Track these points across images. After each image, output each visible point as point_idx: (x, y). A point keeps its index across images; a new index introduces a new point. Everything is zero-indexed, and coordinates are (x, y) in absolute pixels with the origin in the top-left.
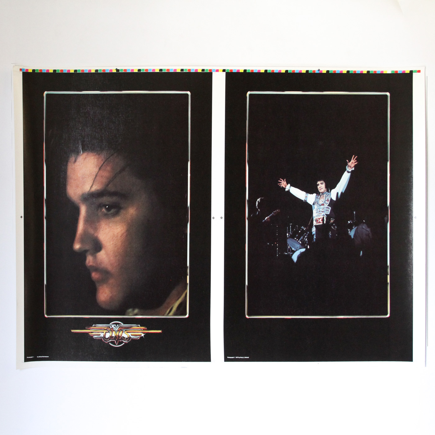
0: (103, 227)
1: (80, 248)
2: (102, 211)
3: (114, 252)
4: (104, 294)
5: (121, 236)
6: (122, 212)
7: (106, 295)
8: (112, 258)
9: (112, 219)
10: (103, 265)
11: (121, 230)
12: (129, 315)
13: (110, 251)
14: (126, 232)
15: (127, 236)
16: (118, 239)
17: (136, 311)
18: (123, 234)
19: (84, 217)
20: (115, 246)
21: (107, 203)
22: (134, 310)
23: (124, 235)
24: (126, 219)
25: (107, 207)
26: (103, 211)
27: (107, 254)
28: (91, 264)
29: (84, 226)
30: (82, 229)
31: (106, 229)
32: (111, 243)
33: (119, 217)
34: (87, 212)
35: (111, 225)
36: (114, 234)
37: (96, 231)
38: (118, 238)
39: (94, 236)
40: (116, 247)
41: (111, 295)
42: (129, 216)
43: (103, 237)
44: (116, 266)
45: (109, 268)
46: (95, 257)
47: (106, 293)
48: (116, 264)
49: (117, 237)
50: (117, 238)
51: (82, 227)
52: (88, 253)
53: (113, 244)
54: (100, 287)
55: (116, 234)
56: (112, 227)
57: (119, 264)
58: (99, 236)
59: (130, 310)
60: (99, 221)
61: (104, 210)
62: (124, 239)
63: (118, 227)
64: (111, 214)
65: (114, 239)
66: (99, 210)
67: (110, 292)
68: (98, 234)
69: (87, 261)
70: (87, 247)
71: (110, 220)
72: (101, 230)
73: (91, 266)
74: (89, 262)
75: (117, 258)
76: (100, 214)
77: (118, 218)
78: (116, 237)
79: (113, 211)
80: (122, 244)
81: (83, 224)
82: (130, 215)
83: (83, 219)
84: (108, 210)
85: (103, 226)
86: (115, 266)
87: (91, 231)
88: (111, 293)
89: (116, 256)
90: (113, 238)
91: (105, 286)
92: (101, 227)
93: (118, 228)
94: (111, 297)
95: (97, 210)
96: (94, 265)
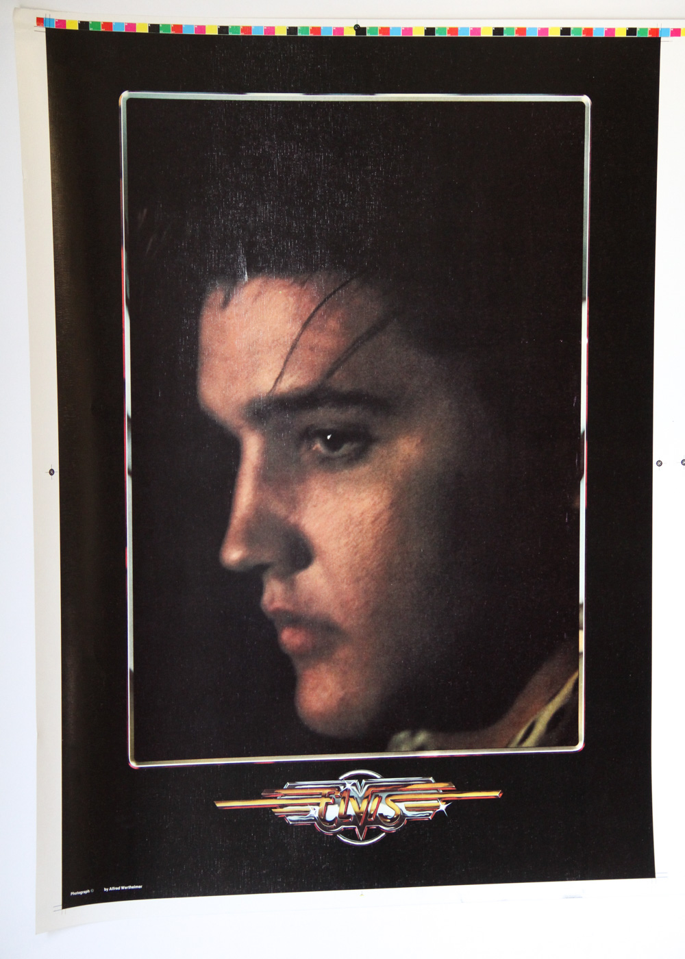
0: (315, 497)
1: (242, 561)
2: (314, 449)
3: (351, 568)
4: (318, 691)
5: (373, 522)
6: (378, 451)
7: (325, 695)
8: (345, 587)
9: (346, 471)
10: (315, 609)
11: (374, 505)
12: (398, 750)
13: (340, 566)
14: (390, 508)
15: (391, 520)
16: (364, 531)
17: (421, 737)
18: (380, 514)
19: (256, 467)
20: (355, 550)
21: (329, 426)
22: (413, 735)
23: (383, 517)
24: (390, 472)
25: (329, 437)
26: (317, 448)
27: (330, 574)
28: (278, 604)
29: (255, 496)
30: (251, 505)
31: (325, 502)
32: (343, 541)
33: (368, 467)
34: (265, 452)
35: (340, 490)
36: (350, 515)
37: (295, 507)
38: (363, 529)
39: (289, 522)
40: (356, 554)
41: (341, 694)
42: (399, 463)
43: (317, 525)
44: (357, 609)
45: (337, 615)
46: (292, 585)
47: (325, 689)
48: (357, 603)
49: (361, 523)
50: (361, 527)
51: (250, 497)
52: (270, 573)
53: (347, 544)
54: (309, 672)
55: (356, 514)
56: (346, 496)
57: (367, 603)
58: (303, 523)
59: (402, 735)
60: (302, 480)
61: (319, 446)
62: (381, 529)
63: (363, 495)
64: (343, 456)
65: (350, 530)
66: (303, 449)
67: (338, 686)
68: (300, 518)
69: (266, 597)
70: (266, 556)
71: (338, 474)
72: (309, 506)
73: (277, 611)
74: (272, 601)
75: (361, 584)
76: (306, 457)
77: (363, 470)
78: (357, 526)
79: (346, 448)
80: (375, 545)
81: (251, 488)
82: (401, 461)
83: (252, 474)
84: (333, 445)
85: (317, 492)
86: (354, 608)
87: (278, 508)
88: (343, 688)
89: (358, 580)
90: (347, 528)
91: (323, 667)
92: (311, 497)
93: (363, 500)
94: (342, 699)
95: (298, 447)
96: (288, 607)
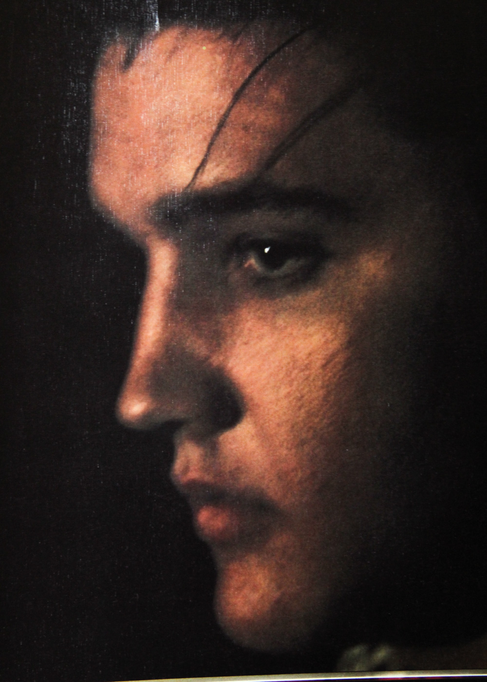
0: (246, 332)
1: (146, 416)
2: (246, 265)
3: (293, 427)
4: (246, 591)
5: (324, 366)
6: (333, 270)
7: (255, 597)
8: (285, 452)
9: (289, 297)
10: (244, 480)
11: (326, 342)
12: (350, 670)
13: (278, 425)
14: (347, 348)
15: (347, 364)
16: (311, 379)
17: (382, 654)
18: (333, 356)
19: (167, 290)
20: (299, 404)
21: (267, 235)
22: (372, 650)
23: (337, 360)
24: (347, 299)
25: (267, 250)
26: (250, 265)
27: (264, 436)
28: (194, 475)
29: (165, 328)
30: (158, 341)
31: (260, 338)
32: (284, 391)
33: (318, 292)
34: (180, 269)
35: (280, 322)
36: (293, 356)
37: (219, 345)
38: (309, 375)
39: (211, 364)
40: (300, 408)
41: (277, 594)
42: (360, 287)
43: (249, 368)
44: (300, 483)
45: (273, 489)
46: (212, 449)
47: (255, 588)
48: (300, 474)
49: (307, 367)
50: (307, 373)
51: (159, 329)
52: (184, 433)
53: (288, 395)
54: (234, 566)
55: (302, 355)
56: (289, 330)
57: (314, 474)
58: (230, 365)
59: (357, 651)
60: (230, 308)
61: (252, 261)
62: (335, 375)
63: (312, 329)
64: (286, 276)
65: (293, 375)
66: (232, 265)
67: (273, 585)
68: (227, 357)
69: (178, 466)
70: (178, 410)
71: (278, 300)
72: (239, 342)
73: (193, 484)
74: (186, 469)
75: (307, 449)
76: (235, 277)
77: (312, 295)
78: (302, 370)
79: (290, 266)
80: (325, 398)
81: (160, 318)
82: (364, 284)
83: (162, 298)
84: (270, 261)
85: (249, 325)
86: (296, 480)
87: (197, 346)
88: (279, 587)
89: (303, 443)
90: (288, 374)
91: (253, 560)
92: (241, 331)
93: (311, 335)
94: (278, 602)
95: (225, 262)
96: (208, 478)
